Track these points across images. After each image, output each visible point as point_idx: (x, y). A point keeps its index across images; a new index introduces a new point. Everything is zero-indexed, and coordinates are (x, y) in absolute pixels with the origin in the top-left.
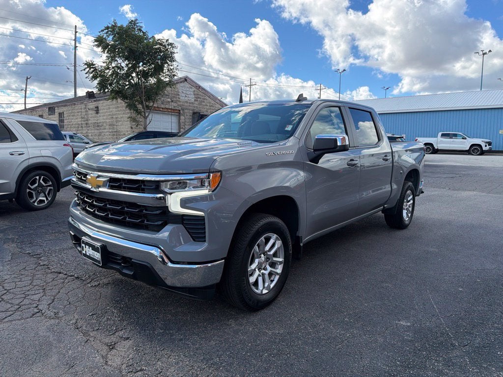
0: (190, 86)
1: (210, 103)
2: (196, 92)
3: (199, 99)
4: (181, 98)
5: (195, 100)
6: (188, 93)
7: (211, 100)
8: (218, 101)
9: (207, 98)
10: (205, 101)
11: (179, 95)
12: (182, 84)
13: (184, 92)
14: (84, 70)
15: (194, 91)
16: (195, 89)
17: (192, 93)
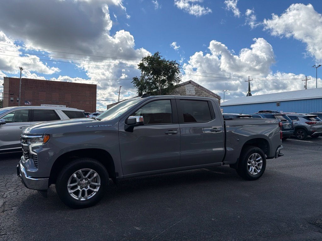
0: (193, 85)
1: (205, 95)
2: (196, 89)
3: (198, 93)
4: (187, 93)
5: (196, 94)
6: (191, 90)
7: (206, 93)
8: (211, 93)
9: (204, 92)
10: (202, 94)
11: (185, 91)
12: (188, 85)
13: (189, 89)
14: (133, 82)
15: (195, 88)
16: (196, 87)
17: (194, 90)
